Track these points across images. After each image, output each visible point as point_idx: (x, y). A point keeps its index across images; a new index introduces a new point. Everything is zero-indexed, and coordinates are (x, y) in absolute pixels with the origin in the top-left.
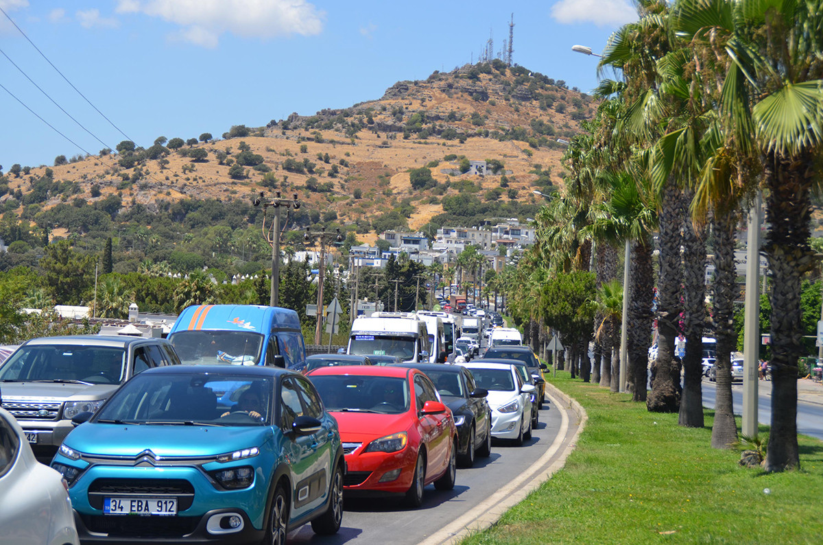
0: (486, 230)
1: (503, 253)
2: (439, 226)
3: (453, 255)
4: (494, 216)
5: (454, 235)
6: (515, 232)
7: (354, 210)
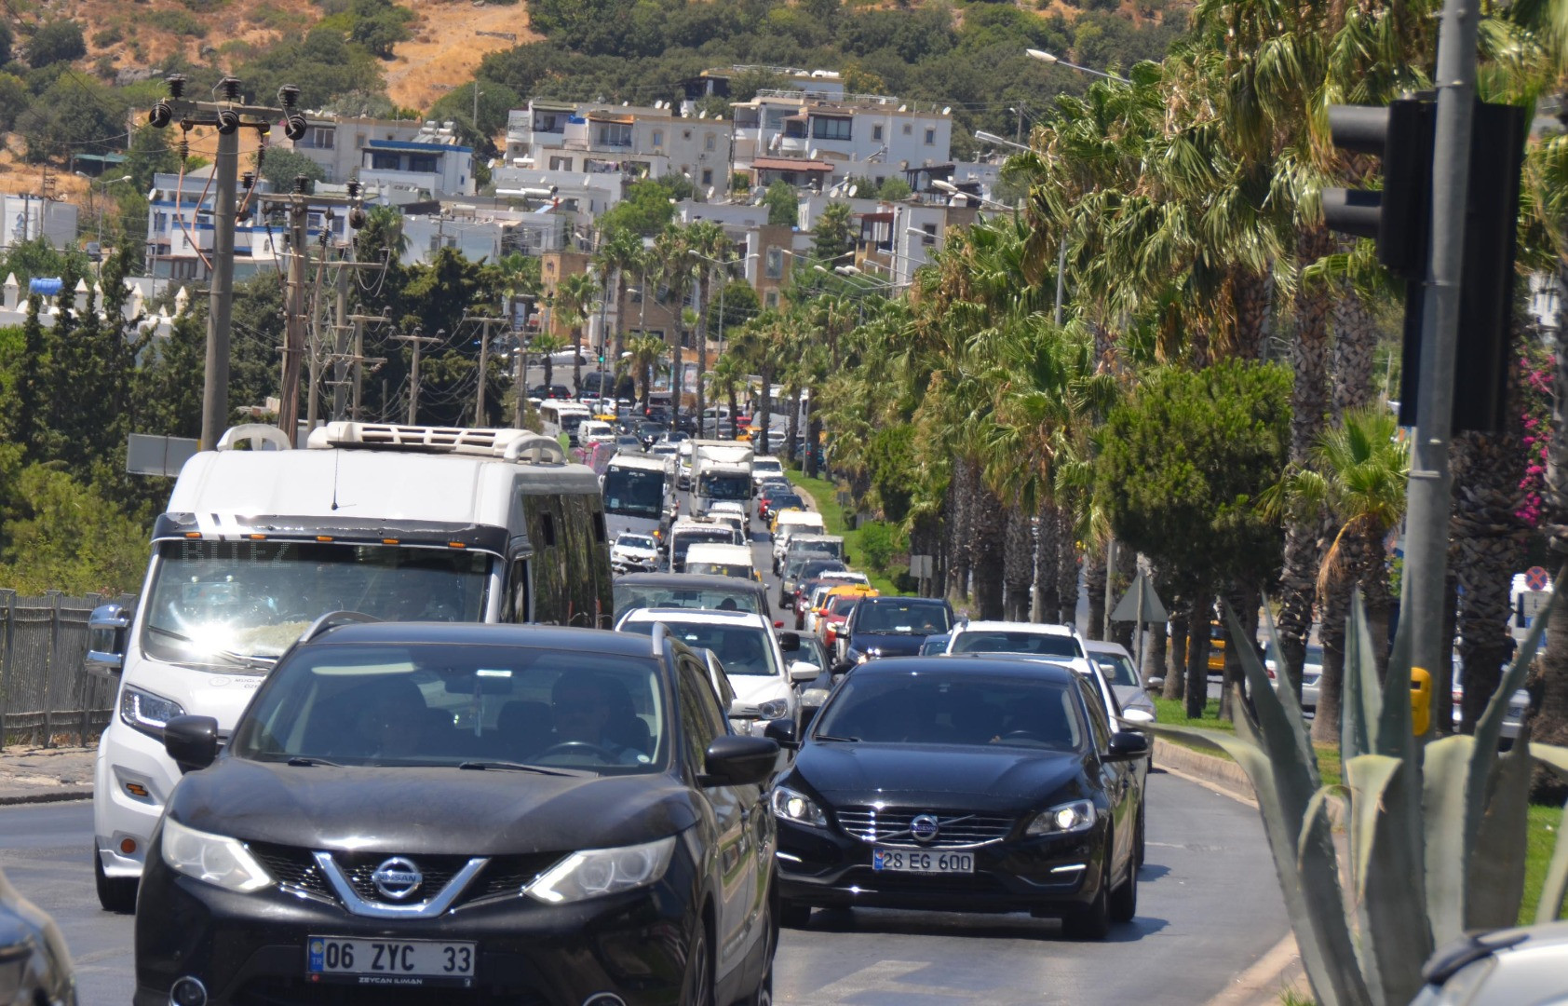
0: (711, 115)
1: (783, 216)
2: (513, 95)
3: (577, 219)
4: (742, 56)
5: (582, 133)
6: (832, 126)
7: (158, 18)
